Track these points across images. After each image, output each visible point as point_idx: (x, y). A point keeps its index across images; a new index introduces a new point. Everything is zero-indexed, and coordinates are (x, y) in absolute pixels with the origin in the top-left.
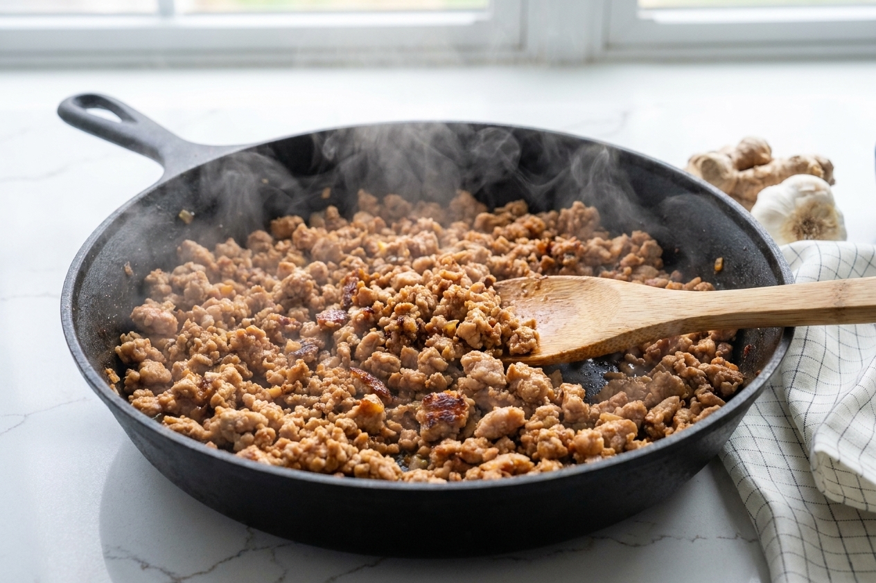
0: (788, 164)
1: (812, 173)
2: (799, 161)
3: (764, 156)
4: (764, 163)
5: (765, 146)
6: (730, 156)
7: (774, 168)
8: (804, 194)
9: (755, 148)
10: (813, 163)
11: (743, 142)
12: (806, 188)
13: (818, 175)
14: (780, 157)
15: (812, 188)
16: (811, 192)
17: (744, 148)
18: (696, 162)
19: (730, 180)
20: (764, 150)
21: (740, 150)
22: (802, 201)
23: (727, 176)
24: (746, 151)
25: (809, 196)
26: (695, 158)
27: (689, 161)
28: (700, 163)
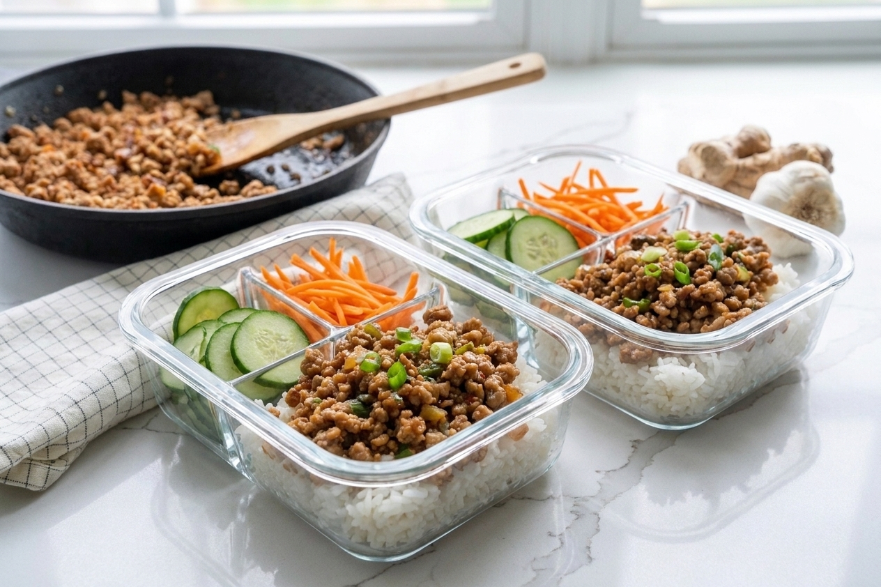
0: (788, 152)
1: (812, 159)
2: (798, 148)
3: (764, 144)
4: (763, 150)
5: (765, 135)
6: (729, 144)
7: (773, 156)
8: (803, 179)
9: (753, 136)
10: (811, 150)
11: (742, 131)
12: (803, 174)
13: (816, 161)
14: (779, 144)
15: (811, 174)
16: (810, 178)
17: (744, 135)
18: (696, 149)
19: (731, 167)
20: (763, 138)
21: (740, 139)
22: (801, 187)
23: (728, 163)
24: (745, 139)
25: (808, 182)
26: (694, 147)
27: (690, 149)
28: (699, 151)
